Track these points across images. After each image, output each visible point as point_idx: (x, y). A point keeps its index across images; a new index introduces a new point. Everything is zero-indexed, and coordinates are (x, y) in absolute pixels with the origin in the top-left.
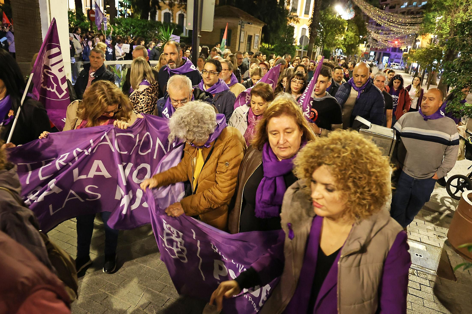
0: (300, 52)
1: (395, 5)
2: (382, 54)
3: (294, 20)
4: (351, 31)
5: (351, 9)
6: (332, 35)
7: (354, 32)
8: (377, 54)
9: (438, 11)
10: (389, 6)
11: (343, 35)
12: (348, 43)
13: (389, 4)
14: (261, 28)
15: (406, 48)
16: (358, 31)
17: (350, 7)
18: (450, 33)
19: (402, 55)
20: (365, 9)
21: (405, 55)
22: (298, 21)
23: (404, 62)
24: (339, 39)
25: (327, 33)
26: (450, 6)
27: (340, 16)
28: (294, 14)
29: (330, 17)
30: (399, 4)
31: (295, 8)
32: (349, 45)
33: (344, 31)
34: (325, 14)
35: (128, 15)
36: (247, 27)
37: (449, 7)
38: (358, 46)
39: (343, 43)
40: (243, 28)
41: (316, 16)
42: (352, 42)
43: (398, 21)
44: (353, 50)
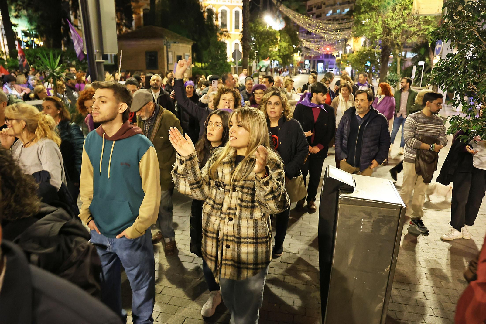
0: (235, 68)
1: (321, 14)
2: (316, 62)
3: (225, 36)
4: (284, 41)
5: (281, 19)
6: (266, 47)
7: (287, 42)
8: (312, 62)
9: (367, 12)
10: (315, 15)
11: (276, 46)
12: (283, 53)
13: (315, 13)
14: (190, 46)
15: (338, 54)
16: (291, 41)
17: (279, 17)
18: (383, 34)
19: (335, 61)
20: (294, 18)
21: (338, 60)
22: (229, 37)
23: (338, 67)
24: (273, 50)
25: (260, 46)
26: (379, 6)
27: (270, 27)
28: (224, 29)
29: (261, 29)
30: (324, 13)
31: (225, 23)
32: (284, 56)
33: (277, 42)
34: (255, 26)
35: (36, 45)
36: (173, 46)
37: (378, 8)
38: (293, 56)
39: (278, 54)
40: (170, 48)
41: (246, 28)
42: (287, 53)
43: (328, 28)
44: (289, 61)
